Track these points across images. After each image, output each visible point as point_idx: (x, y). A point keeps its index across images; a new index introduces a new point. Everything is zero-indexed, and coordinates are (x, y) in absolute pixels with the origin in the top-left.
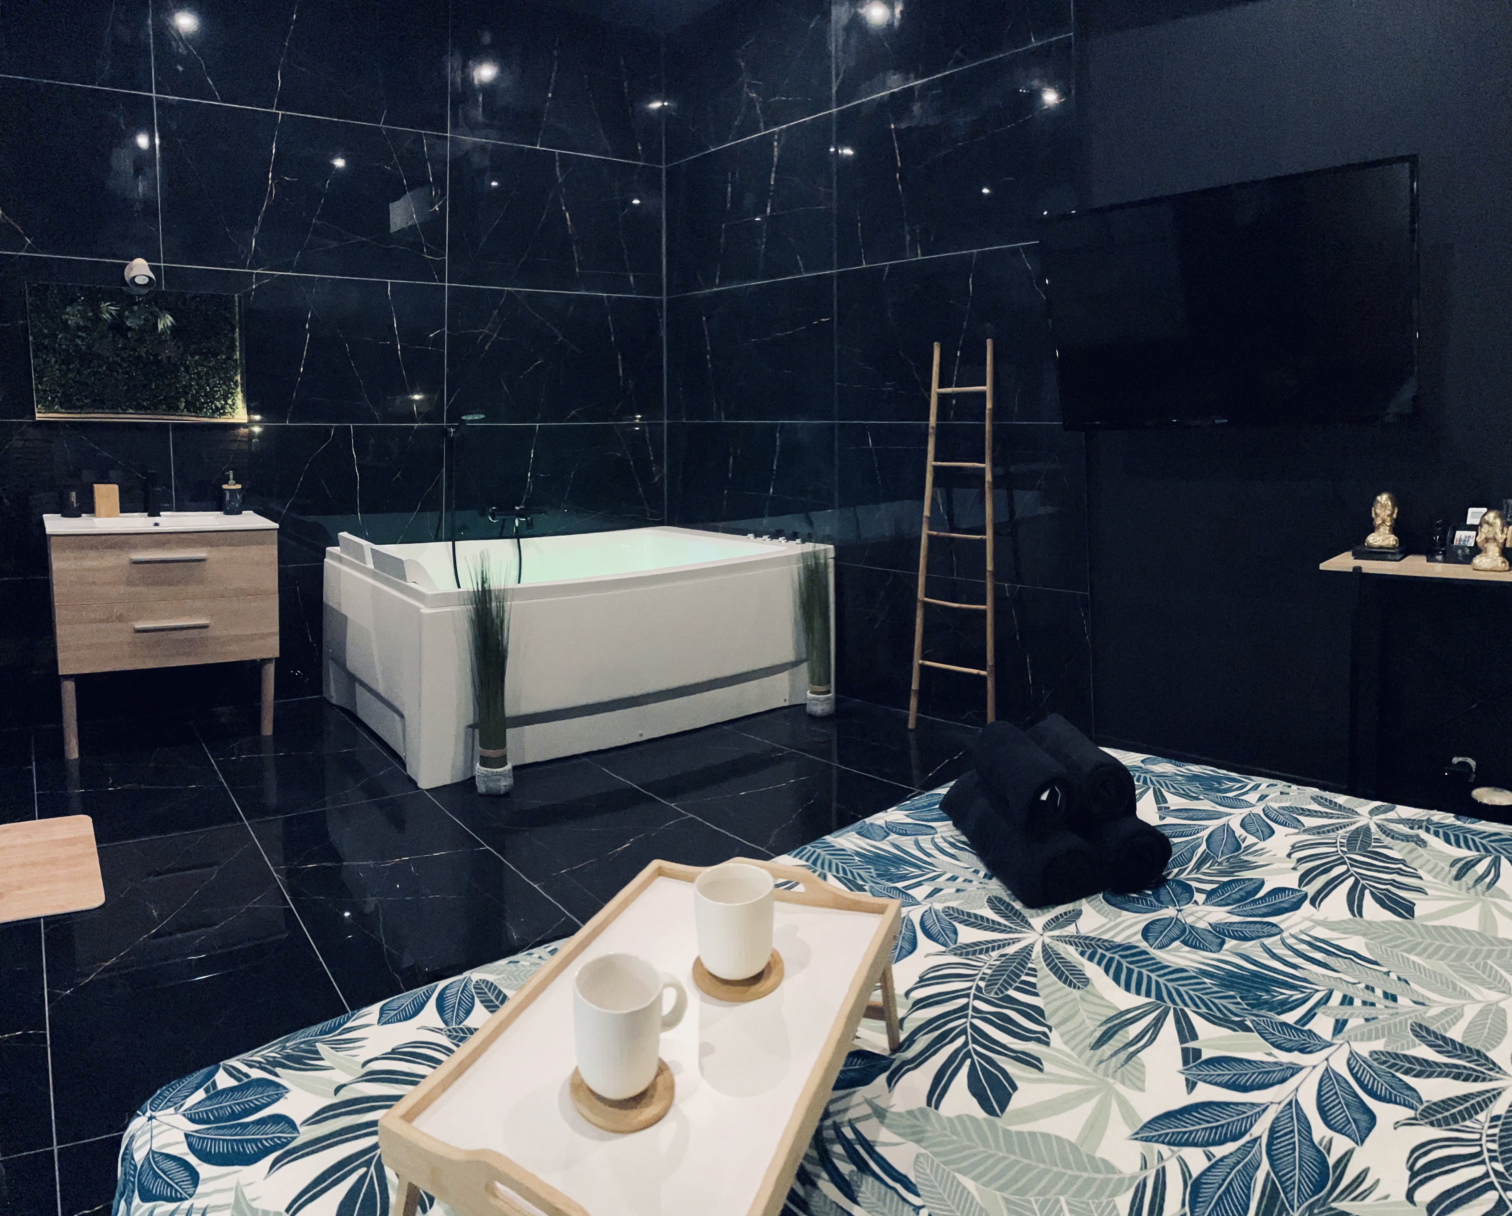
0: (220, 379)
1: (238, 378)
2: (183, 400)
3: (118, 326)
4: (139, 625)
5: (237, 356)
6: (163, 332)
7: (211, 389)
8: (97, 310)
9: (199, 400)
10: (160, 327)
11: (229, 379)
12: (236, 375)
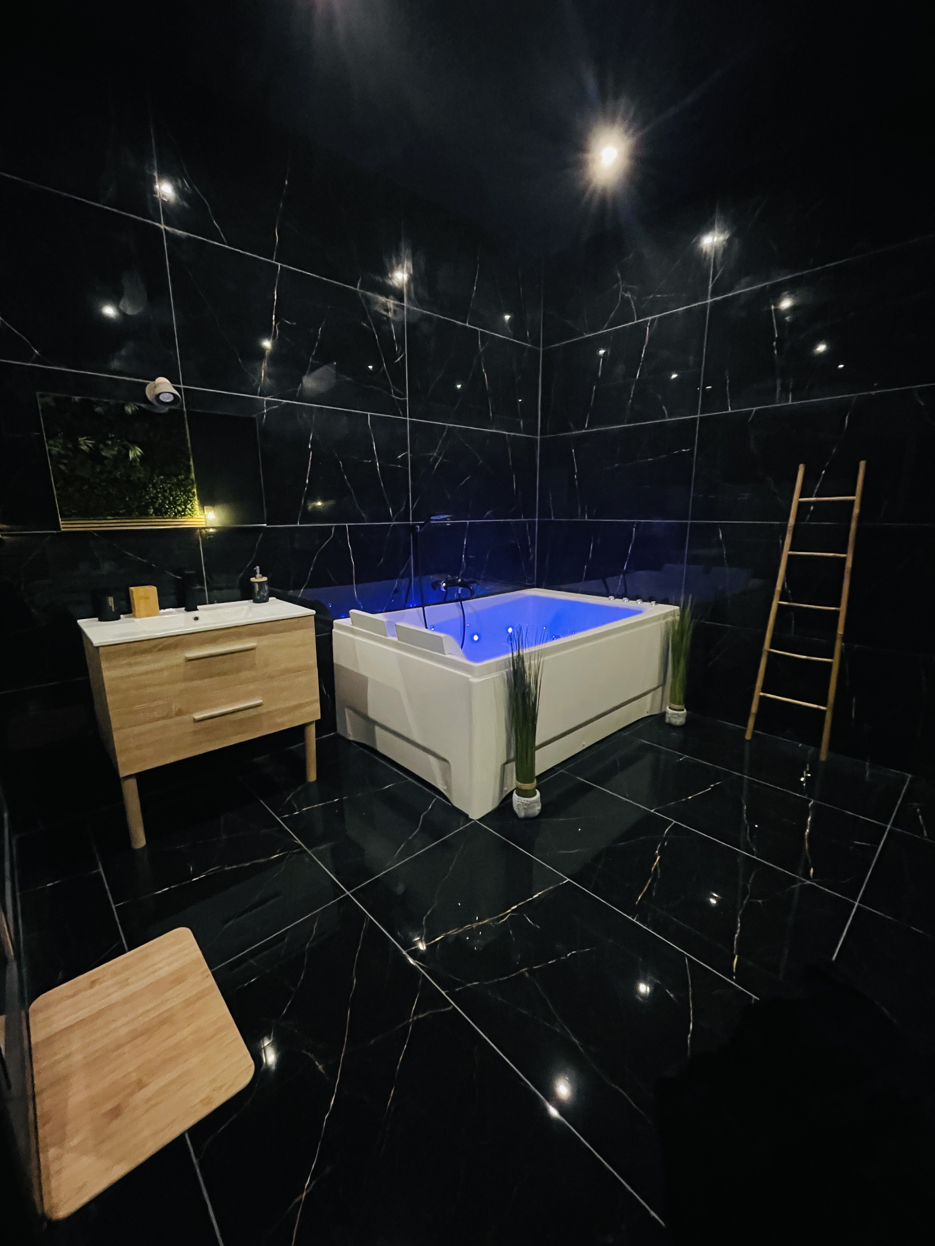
0: (181, 491)
1: (195, 490)
2: (151, 507)
3: (95, 455)
4: (198, 716)
5: (193, 476)
6: (134, 460)
7: (174, 499)
8: (76, 444)
9: (164, 507)
10: (131, 455)
11: (187, 492)
12: (193, 488)
